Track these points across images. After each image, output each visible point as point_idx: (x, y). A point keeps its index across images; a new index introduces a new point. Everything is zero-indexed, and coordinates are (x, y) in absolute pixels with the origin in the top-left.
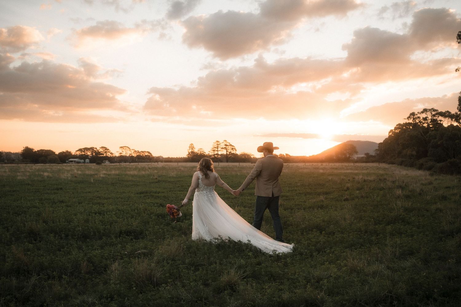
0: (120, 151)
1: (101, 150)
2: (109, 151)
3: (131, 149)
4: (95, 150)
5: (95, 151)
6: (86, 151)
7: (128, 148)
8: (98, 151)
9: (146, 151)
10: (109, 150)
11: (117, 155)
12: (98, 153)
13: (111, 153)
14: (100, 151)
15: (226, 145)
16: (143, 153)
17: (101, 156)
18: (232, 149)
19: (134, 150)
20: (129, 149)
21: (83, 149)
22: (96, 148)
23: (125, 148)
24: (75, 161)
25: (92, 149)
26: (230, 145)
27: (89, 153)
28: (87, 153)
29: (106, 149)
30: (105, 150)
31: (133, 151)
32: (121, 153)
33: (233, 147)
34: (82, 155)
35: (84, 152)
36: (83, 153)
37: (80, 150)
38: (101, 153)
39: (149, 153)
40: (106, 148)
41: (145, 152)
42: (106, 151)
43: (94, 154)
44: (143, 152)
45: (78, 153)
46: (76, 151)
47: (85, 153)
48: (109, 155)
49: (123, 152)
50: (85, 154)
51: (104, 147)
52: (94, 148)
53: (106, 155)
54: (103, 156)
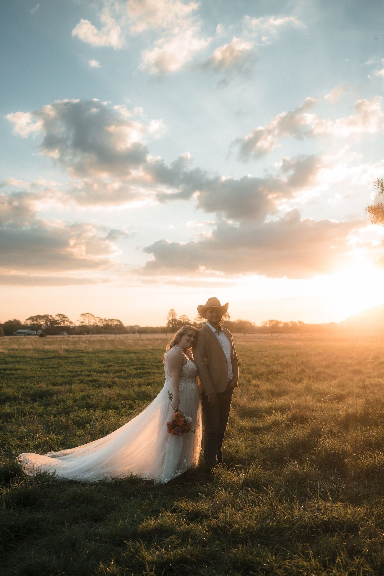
0: (82, 319)
1: (57, 318)
2: (67, 319)
3: (95, 316)
4: (50, 318)
6: (38, 319)
7: (91, 315)
8: (54, 319)
9: (115, 319)
11: (78, 324)
12: (53, 322)
13: (71, 322)
16: (112, 321)
17: (57, 325)
19: (99, 317)
20: (93, 317)
21: (35, 317)
22: (51, 316)
23: (87, 315)
24: (24, 333)
25: (46, 317)
27: (42, 322)
28: (39, 322)
30: (63, 318)
31: (97, 320)
32: (82, 322)
34: (34, 324)
35: (36, 320)
36: (35, 322)
37: (31, 318)
38: (58, 321)
39: (118, 321)
40: (64, 315)
43: (49, 324)
45: (29, 323)
46: (26, 320)
47: (37, 322)
48: (67, 323)
49: (84, 320)
50: (37, 324)
51: (61, 315)
52: (48, 315)
53: (64, 324)
54: (60, 325)
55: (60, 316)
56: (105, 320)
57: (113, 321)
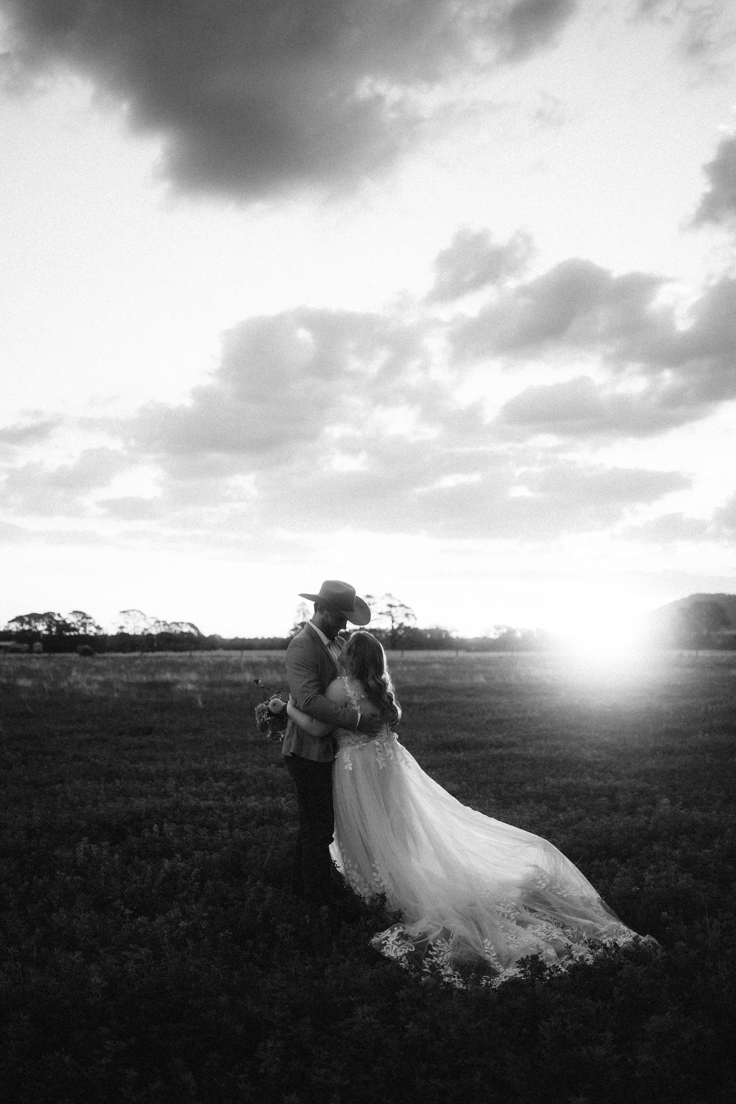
0: (121, 620)
1: (71, 619)
2: (91, 621)
3: (148, 615)
4: (57, 618)
5: (57, 622)
6: (33, 622)
7: (139, 613)
8: (64, 621)
9: (186, 621)
10: (90, 618)
11: (111, 630)
12: (64, 627)
13: (98, 628)
14: (68, 622)
15: (391, 606)
16: (178, 626)
17: (72, 633)
18: (407, 615)
19: (156, 618)
20: (143, 616)
21: (27, 616)
22: (59, 615)
23: (131, 613)
24: (6, 647)
25: (49, 616)
26: (402, 605)
27: (41, 627)
28: (36, 627)
29: (85, 616)
30: (83, 618)
31: (152, 622)
32: (121, 627)
33: (408, 611)
34: (24, 631)
35: (29, 623)
36: (26, 627)
37: (20, 619)
38: (72, 626)
39: (192, 626)
40: (84, 614)
41: (182, 623)
42: (84, 620)
43: (54, 629)
44: (177, 624)
45: (15, 627)
46: (9, 622)
47: (30, 625)
48: (91, 630)
49: (126, 622)
50: (30, 630)
51: (80, 613)
52: (54, 613)
53: (85, 631)
54: (76, 633)
55: (78, 614)
56: (165, 624)
57: (180, 625)
